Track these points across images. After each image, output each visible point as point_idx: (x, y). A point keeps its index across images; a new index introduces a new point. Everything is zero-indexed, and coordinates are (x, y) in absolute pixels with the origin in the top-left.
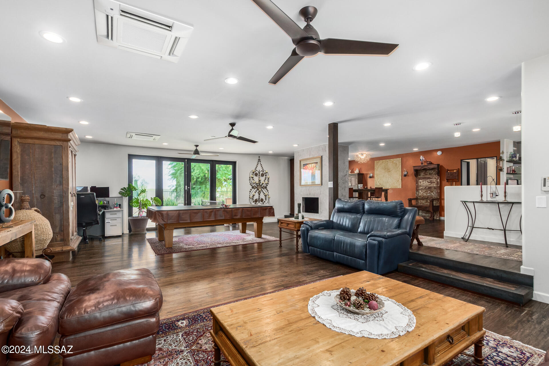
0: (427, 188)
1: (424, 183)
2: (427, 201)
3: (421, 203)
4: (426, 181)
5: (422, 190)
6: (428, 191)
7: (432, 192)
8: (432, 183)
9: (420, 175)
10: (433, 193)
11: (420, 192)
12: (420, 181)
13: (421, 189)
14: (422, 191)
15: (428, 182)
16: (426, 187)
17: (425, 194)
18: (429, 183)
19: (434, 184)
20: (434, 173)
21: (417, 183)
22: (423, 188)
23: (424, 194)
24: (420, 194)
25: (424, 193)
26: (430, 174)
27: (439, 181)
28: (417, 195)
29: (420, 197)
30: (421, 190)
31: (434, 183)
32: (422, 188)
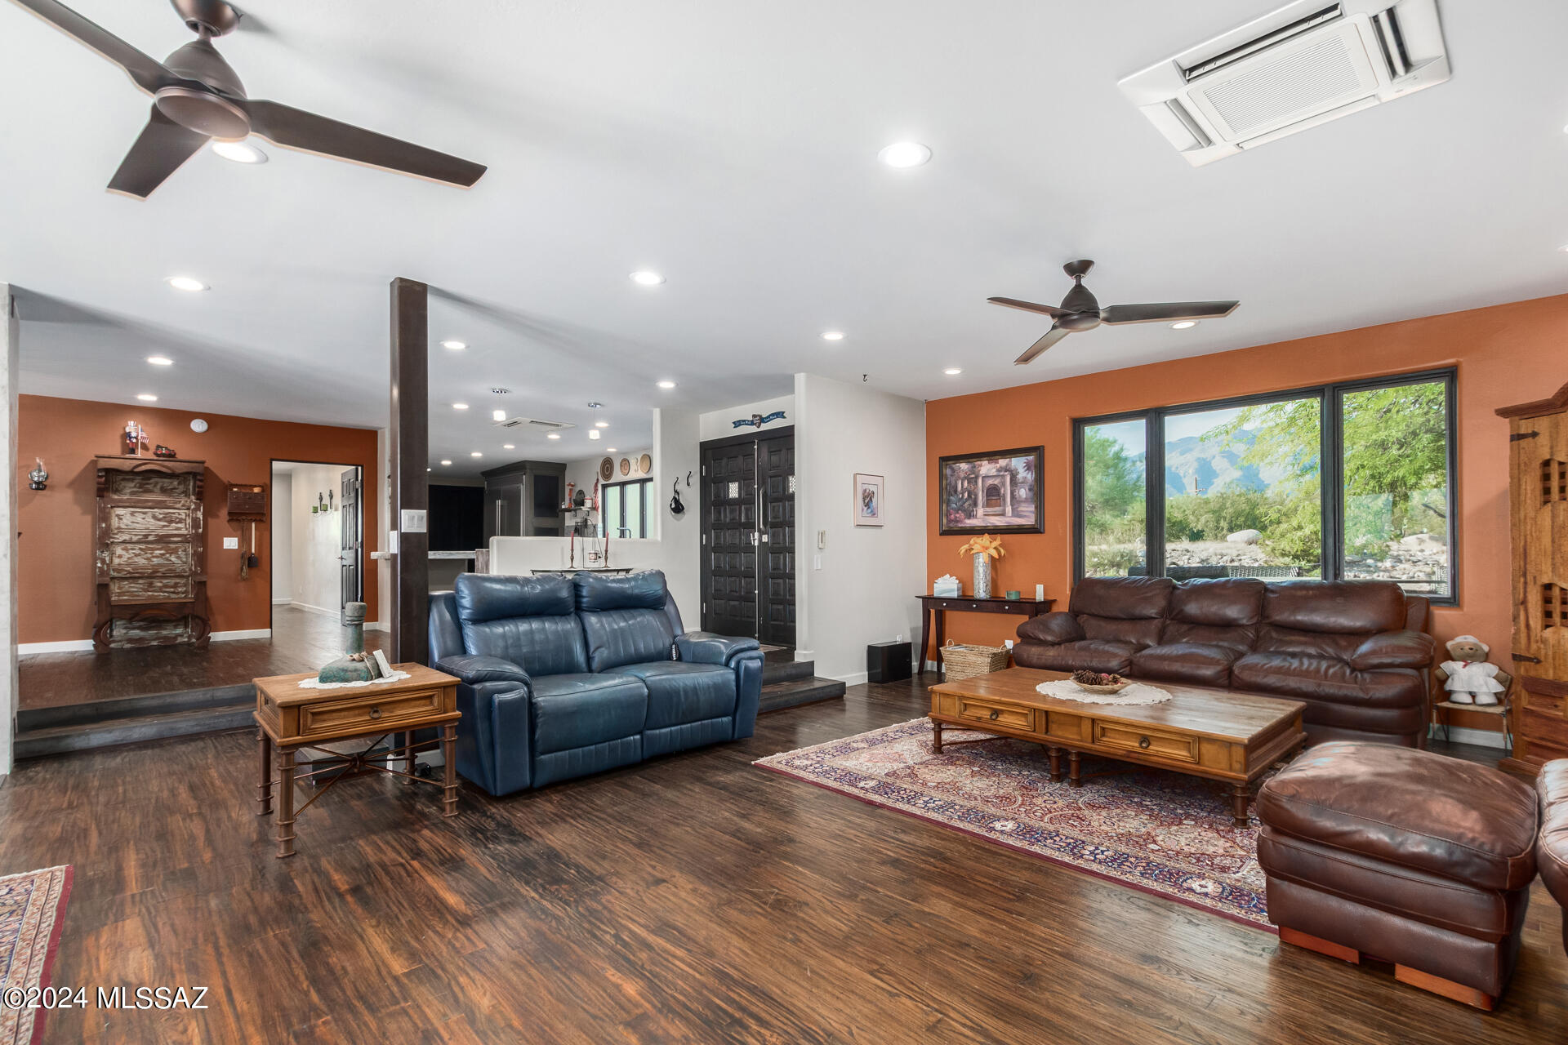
0: (151, 538)
1: (139, 520)
2: (151, 585)
3: (120, 594)
4: (144, 513)
5: (129, 546)
6: (153, 549)
7: (174, 551)
8: (171, 522)
9: (117, 491)
10: (178, 557)
11: (119, 551)
12: (120, 511)
13: (124, 542)
14: (126, 550)
15: (154, 517)
16: (146, 536)
17: (141, 561)
18: (159, 520)
19: (179, 525)
20: (181, 487)
21: (105, 517)
22: (135, 539)
23: (136, 559)
24: (116, 561)
25: (136, 555)
26: (164, 491)
27: (200, 515)
28: (103, 562)
29: (118, 571)
30: (123, 546)
31: (180, 522)
32: (126, 537)
